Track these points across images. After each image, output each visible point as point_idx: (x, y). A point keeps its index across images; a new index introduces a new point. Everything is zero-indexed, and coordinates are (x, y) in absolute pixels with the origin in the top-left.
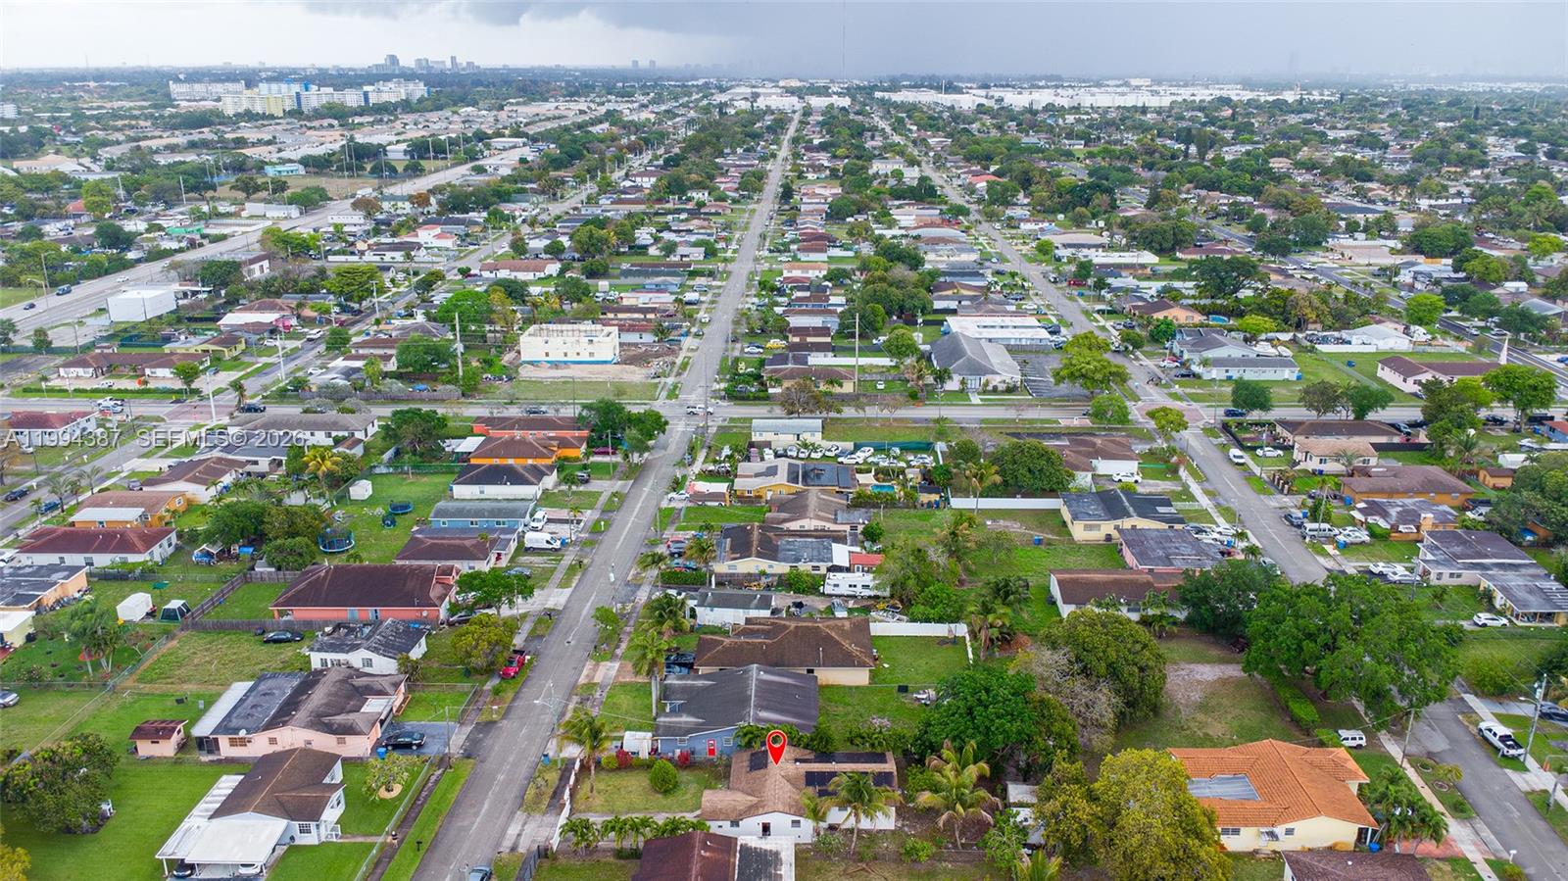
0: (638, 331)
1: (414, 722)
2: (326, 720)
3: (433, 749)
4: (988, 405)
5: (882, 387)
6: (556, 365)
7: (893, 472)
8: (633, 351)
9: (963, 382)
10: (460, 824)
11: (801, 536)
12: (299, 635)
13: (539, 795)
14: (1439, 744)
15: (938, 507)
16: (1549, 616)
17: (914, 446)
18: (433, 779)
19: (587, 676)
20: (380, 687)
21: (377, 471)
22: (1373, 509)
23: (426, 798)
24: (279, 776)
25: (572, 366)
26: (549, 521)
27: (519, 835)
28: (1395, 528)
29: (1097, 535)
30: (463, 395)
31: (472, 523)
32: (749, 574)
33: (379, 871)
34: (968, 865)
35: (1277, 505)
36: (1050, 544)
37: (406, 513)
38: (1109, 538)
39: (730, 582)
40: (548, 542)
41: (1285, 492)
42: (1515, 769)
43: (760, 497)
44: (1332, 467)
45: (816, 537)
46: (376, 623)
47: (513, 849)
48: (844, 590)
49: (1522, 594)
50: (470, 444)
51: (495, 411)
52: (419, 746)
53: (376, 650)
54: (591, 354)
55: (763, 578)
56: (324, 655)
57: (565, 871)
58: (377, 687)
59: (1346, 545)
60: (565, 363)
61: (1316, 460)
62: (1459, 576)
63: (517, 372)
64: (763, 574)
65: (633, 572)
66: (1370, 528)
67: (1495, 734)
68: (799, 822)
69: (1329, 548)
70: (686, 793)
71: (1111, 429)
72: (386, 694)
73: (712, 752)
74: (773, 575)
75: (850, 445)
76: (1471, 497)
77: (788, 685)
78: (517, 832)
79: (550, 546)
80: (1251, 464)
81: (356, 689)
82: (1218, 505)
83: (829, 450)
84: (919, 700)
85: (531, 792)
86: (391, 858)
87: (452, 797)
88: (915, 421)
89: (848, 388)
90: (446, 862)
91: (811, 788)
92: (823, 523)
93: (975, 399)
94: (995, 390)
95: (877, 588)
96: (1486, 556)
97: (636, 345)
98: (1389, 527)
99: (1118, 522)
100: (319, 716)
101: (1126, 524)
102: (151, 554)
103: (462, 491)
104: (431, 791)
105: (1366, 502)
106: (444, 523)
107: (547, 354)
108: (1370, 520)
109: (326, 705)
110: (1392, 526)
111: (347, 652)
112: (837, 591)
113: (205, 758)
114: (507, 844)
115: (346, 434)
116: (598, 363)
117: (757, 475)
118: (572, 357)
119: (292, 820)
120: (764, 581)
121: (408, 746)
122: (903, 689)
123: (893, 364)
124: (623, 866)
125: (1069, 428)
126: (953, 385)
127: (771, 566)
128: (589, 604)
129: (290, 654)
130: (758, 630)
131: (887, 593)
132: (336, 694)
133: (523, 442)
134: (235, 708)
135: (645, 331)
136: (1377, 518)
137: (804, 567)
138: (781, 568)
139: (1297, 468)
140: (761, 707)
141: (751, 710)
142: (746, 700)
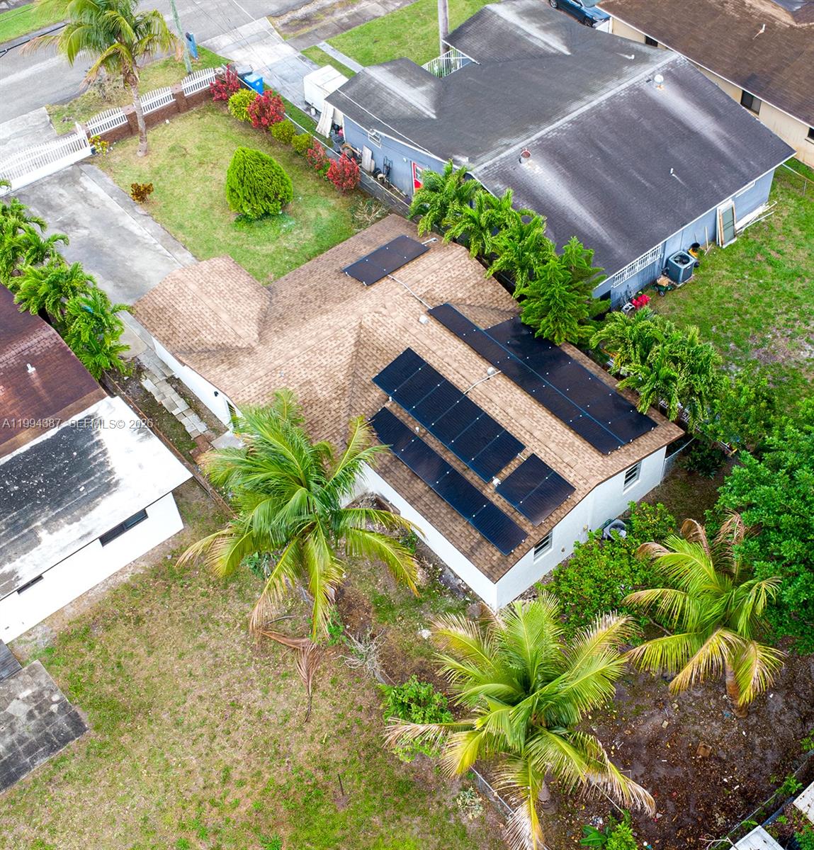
140: (554, 152)
141: (519, 144)
142: (544, 117)
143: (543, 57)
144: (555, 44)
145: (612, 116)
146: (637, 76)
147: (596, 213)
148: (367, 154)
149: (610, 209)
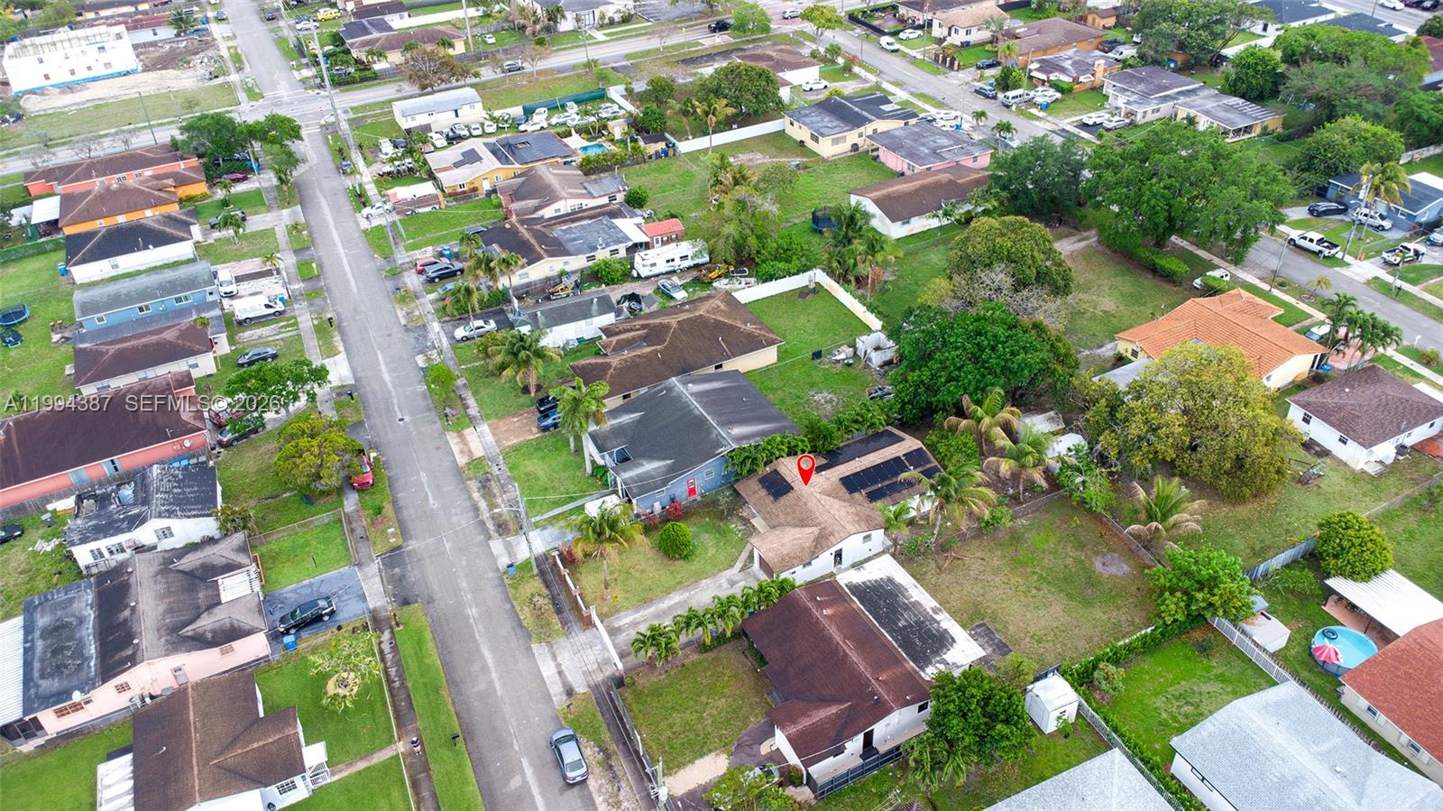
0: (148, 26)
1: (295, 586)
2: (188, 631)
3: (350, 611)
4: (617, 39)
5: (493, 40)
6: (68, 88)
7: (594, 128)
8: (155, 53)
9: (578, 20)
10: (476, 690)
11: (573, 221)
12: (17, 528)
13: (539, 614)
14: (1274, 263)
15: (666, 155)
16: (1248, 129)
17: (586, 96)
18: (386, 647)
19: (462, 452)
20: (224, 561)
22: (1047, 67)
23: (400, 674)
24: (195, 737)
25: (89, 85)
26: (239, 279)
27: (560, 673)
28: (1076, 80)
29: (844, 147)
31: (141, 309)
32: (548, 279)
33: (426, 794)
34: (1037, 514)
35: (959, 83)
36: (807, 167)
37: (25, 320)
38: (855, 147)
39: (527, 293)
40: (267, 306)
41: (956, 67)
42: (1341, 266)
43: (475, 190)
44: (977, 36)
45: (590, 218)
46: (138, 477)
47: (570, 692)
48: (662, 267)
49: (1222, 114)
50: (45, 210)
51: (38, 160)
52: (332, 613)
53: (170, 514)
54: (107, 65)
55: (564, 279)
56: (94, 545)
57: (656, 692)
58: (219, 561)
59: (1048, 106)
60: (78, 83)
61: (962, 32)
62: (1158, 110)
63: (19, 107)
64: (562, 274)
65: (400, 314)
66: (1056, 86)
67: (1311, 240)
68: (869, 536)
69: (1034, 111)
70: (706, 549)
71: (754, 40)
72: (239, 566)
73: (692, 491)
74: (574, 272)
75: (517, 111)
76: (1102, 39)
77: (722, 389)
78: (554, 671)
79: (272, 311)
80: (902, 48)
81: (190, 574)
82: (912, 94)
84: (838, 361)
85: (526, 615)
86: (426, 769)
87: (434, 659)
88: (561, 70)
89: (459, 48)
90: (502, 743)
91: (856, 495)
92: (579, 201)
93: (600, 35)
94: (612, 23)
95: (695, 256)
96: (1167, 88)
97: (154, 44)
98: (1071, 80)
99: (862, 129)
100: (174, 630)
101: (868, 129)
103: (84, 273)
104: (398, 663)
105: (1039, 61)
106: (100, 319)
107: (48, 77)
108: (1052, 77)
109: (170, 611)
110: (1074, 79)
111: (129, 529)
112: (656, 270)
113: (29, 746)
114: (556, 689)
116: (120, 75)
117: (457, 165)
118: (82, 74)
119: (266, 786)
120: (569, 282)
121: (318, 619)
122: (817, 355)
123: (480, 13)
124: (715, 659)
125: (715, 47)
126: (566, 25)
127: (566, 263)
128: (383, 367)
129: (22, 557)
130: (634, 338)
131: (706, 259)
132: (168, 593)
133: (124, 191)
134: (27, 665)
135: (159, 24)
136: (1057, 74)
137: (602, 254)
138: (578, 262)
139: (945, 44)
146: (684, 391)
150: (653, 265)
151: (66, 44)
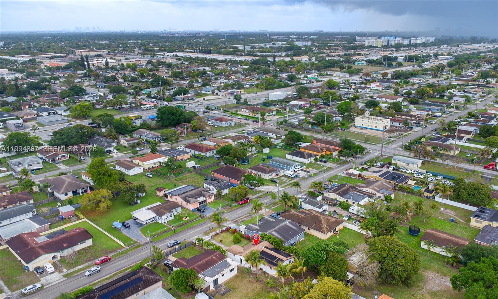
0: (399, 122)
2: (187, 198)
3: (205, 214)
5: (469, 156)
6: (362, 128)
8: (393, 129)
11: (360, 192)
20: (206, 195)
21: (277, 147)
23: (190, 223)
24: (164, 205)
25: (368, 130)
30: (325, 132)
31: (279, 165)
32: (332, 199)
36: (456, 223)
39: (326, 200)
40: (291, 175)
45: (364, 194)
50: (305, 145)
52: (203, 212)
54: (376, 127)
56: (206, 185)
63: (349, 128)
64: (336, 200)
74: (339, 201)
77: (293, 229)
83: (414, 171)
85: (210, 231)
86: (168, 232)
87: (195, 225)
88: (466, 169)
91: (260, 255)
92: (372, 191)
97: (396, 127)
100: (187, 196)
102: (206, 154)
103: (288, 156)
104: (193, 222)
106: (272, 163)
107: (363, 125)
112: (353, 212)
115: (280, 136)
116: (377, 130)
117: (373, 172)
118: (369, 127)
120: (335, 202)
127: (340, 198)
130: (306, 212)
135: (401, 123)
137: (350, 202)
138: (343, 200)
140: (275, 231)
141: (271, 231)
142: (274, 228)
143: (272, 222)
144: (274, 220)
145: (282, 227)
146: (285, 223)
147: (282, 237)
148: (250, 235)
149: (283, 236)
150: (353, 210)
151: (372, 119)
